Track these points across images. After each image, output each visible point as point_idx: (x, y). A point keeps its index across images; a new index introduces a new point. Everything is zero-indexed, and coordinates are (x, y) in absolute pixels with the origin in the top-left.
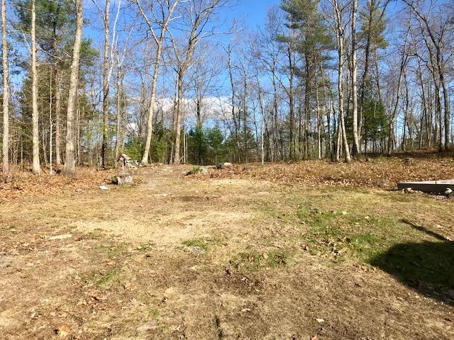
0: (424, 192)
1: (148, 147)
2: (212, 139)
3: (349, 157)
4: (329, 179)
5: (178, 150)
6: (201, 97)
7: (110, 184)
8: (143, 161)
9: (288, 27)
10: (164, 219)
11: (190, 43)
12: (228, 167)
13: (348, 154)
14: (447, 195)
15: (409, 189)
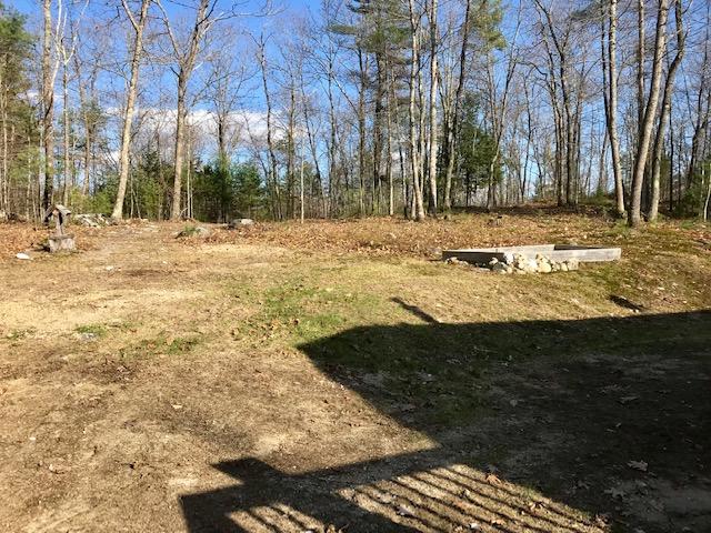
0: (469, 262)
1: (122, 194)
2: (242, 180)
3: (422, 213)
4: (365, 245)
5: (177, 197)
6: (226, 113)
7: (39, 250)
8: (114, 215)
9: (353, 10)
10: (73, 300)
11: (197, 29)
12: (246, 227)
13: (421, 208)
14: (491, 268)
15: (454, 259)
